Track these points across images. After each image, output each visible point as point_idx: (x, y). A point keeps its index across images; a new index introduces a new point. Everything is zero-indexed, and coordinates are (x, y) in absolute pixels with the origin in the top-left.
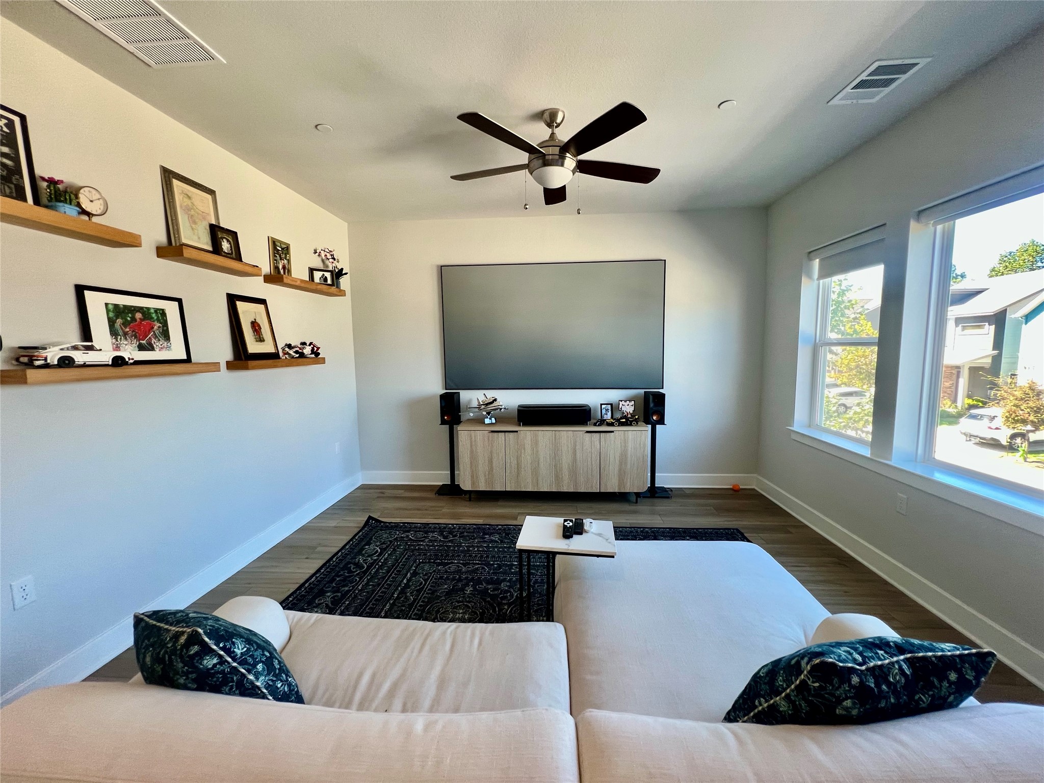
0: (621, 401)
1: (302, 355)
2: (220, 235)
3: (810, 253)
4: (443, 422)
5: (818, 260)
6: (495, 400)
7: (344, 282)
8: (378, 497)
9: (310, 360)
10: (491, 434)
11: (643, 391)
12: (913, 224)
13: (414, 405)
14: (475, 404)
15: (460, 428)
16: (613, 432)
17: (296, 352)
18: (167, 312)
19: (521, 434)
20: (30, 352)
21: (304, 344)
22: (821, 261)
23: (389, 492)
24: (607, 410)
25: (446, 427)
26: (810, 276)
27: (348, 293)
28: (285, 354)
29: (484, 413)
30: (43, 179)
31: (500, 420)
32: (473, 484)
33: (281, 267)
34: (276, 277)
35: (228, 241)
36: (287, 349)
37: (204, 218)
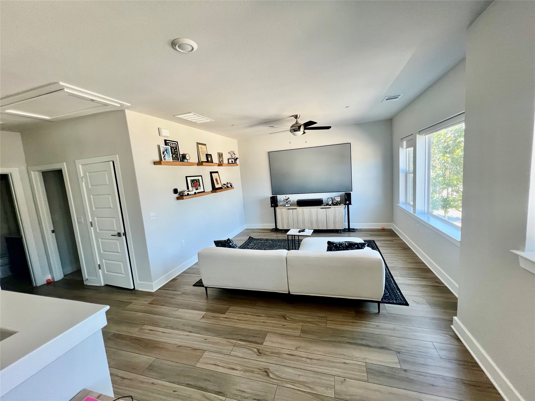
0: (336, 196)
1: (228, 187)
2: (208, 156)
3: (402, 139)
4: (272, 206)
5: (405, 141)
6: (289, 198)
7: (238, 161)
8: (251, 232)
9: (230, 188)
10: (288, 210)
11: (344, 193)
12: (418, 136)
13: (262, 201)
14: (282, 200)
15: (277, 208)
16: (330, 208)
17: (226, 186)
18: (200, 180)
19: (298, 210)
20: (182, 193)
21: (228, 183)
23: (255, 231)
24: (330, 200)
25: (273, 208)
26: (402, 147)
27: (239, 165)
28: (223, 187)
29: (285, 203)
30: (181, 155)
31: (292, 205)
32: (282, 227)
33: (221, 161)
34: (220, 164)
35: (210, 157)
36: (224, 185)
37: (205, 153)
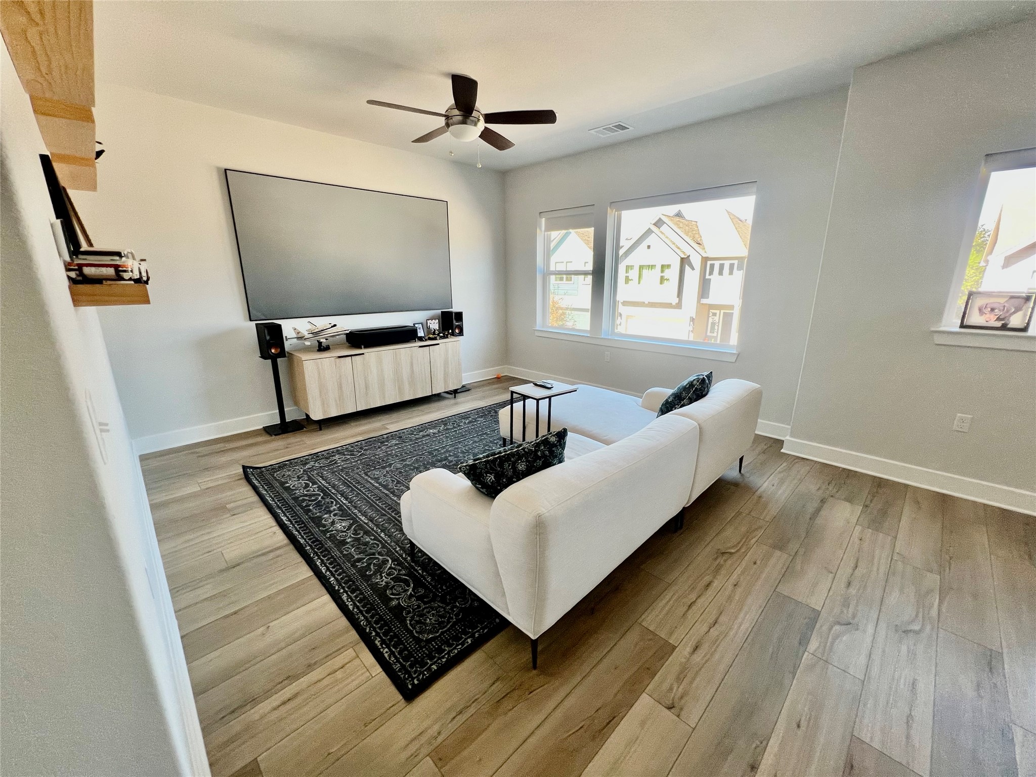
0: (429, 320)
3: (539, 213)
4: (264, 358)
5: (544, 219)
10: (338, 360)
11: (439, 312)
12: (609, 209)
16: (438, 344)
19: (366, 355)
22: (547, 220)
24: (420, 328)
25: (269, 361)
26: (541, 229)
32: (324, 412)
